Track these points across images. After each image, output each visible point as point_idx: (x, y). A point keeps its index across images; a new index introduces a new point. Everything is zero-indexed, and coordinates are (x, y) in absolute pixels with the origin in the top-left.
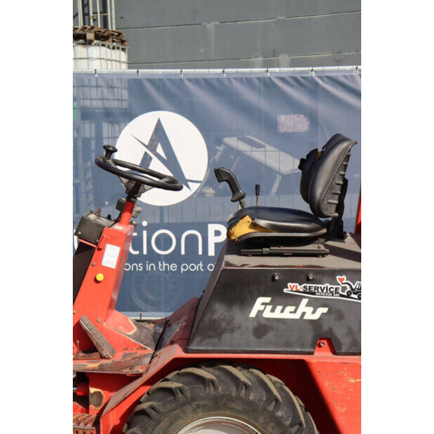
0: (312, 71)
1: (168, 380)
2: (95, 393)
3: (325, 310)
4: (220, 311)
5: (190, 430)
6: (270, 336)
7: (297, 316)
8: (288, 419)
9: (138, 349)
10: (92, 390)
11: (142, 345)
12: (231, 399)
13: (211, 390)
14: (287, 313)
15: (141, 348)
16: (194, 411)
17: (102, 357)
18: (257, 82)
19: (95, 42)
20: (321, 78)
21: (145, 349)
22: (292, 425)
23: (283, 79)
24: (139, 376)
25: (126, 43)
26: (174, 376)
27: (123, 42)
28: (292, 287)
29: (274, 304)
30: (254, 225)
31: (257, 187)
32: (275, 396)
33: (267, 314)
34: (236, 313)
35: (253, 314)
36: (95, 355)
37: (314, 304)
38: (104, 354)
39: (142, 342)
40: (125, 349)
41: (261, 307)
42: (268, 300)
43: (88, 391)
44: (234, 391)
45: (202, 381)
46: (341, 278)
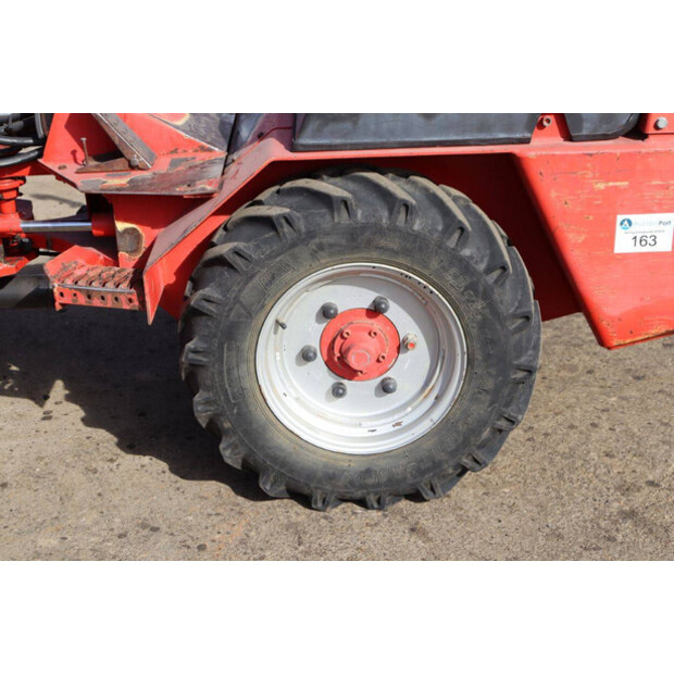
1: (260, 203)
2: (126, 231)
5: (307, 289)
8: (482, 261)
9: (196, 151)
10: (121, 226)
11: (204, 144)
12: (379, 230)
13: (342, 218)
15: (203, 149)
16: (314, 255)
17: (132, 167)
21: (210, 150)
22: (489, 270)
24: (205, 198)
26: (272, 196)
32: (460, 222)
36: (119, 163)
38: (136, 161)
39: (203, 138)
40: (172, 152)
43: (114, 227)
44: (384, 216)
45: (326, 203)
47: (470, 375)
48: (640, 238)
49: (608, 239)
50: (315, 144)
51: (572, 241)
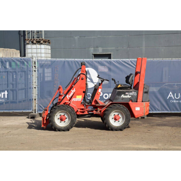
0: (120, 60)
3: (131, 96)
4: (117, 96)
5: (113, 112)
6: (124, 100)
7: (127, 97)
10: (98, 109)
16: (114, 109)
18: (109, 62)
19: (43, 43)
20: (122, 61)
23: (114, 61)
24: (106, 106)
25: (50, 43)
27: (49, 43)
28: (127, 93)
29: (124, 95)
30: (121, 86)
31: (118, 81)
33: (123, 97)
34: (119, 97)
35: (122, 97)
37: (130, 95)
41: (123, 96)
42: (123, 95)
44: (119, 107)
45: (115, 106)
46: (133, 92)
47: (125, 120)
48: (137, 109)
49: (135, 109)
50: (114, 102)
51: (133, 109)
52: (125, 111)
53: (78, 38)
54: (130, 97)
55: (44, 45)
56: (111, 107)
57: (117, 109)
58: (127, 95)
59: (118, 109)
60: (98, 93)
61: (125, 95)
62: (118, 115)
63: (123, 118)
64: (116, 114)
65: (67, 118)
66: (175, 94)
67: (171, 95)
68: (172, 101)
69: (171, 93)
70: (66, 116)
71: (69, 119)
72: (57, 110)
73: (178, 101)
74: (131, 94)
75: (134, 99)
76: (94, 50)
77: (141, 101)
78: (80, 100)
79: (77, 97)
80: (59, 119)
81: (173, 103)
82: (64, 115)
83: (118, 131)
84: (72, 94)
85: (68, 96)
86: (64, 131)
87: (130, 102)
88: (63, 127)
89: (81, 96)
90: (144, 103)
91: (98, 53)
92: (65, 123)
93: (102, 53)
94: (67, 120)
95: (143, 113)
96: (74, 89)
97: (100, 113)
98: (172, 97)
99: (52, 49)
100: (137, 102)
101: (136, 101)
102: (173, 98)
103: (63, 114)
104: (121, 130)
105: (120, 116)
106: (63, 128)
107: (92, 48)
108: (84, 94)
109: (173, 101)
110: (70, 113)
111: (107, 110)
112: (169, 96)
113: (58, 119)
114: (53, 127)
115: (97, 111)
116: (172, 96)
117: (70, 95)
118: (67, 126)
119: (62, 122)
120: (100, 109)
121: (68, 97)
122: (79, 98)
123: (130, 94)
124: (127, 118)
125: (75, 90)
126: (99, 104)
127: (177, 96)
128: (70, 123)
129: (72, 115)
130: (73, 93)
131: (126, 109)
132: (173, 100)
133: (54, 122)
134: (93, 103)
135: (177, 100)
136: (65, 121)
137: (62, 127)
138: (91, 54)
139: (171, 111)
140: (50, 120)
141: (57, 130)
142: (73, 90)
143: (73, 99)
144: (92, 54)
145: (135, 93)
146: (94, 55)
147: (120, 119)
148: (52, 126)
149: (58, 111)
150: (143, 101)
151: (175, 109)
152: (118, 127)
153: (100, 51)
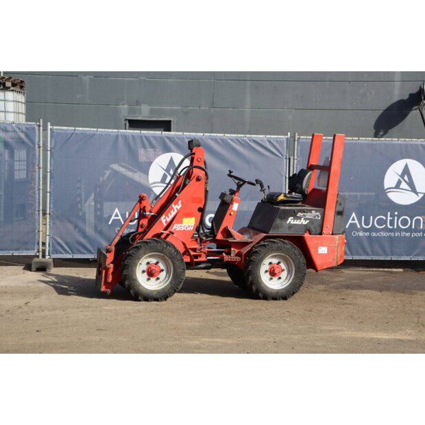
0: (246, 137)
4: (278, 221)
6: (293, 229)
7: (300, 223)
10: (232, 249)
14: (298, 222)
19: (12, 88)
23: (232, 140)
25: (24, 88)
27: (22, 87)
28: (299, 214)
29: (294, 219)
30: (286, 196)
31: (269, 187)
33: (292, 222)
34: (284, 223)
35: (288, 222)
37: (306, 219)
41: (291, 220)
42: (292, 218)
44: (283, 245)
45: (274, 242)
46: (313, 212)
48: (322, 251)
49: (317, 251)
50: (271, 233)
51: (312, 251)
52: (295, 254)
53: (90, 78)
54: (306, 223)
55: (12, 92)
56: (265, 245)
57: (279, 249)
58: (300, 218)
59: (281, 250)
60: (232, 213)
61: (296, 218)
62: (279, 263)
63: (289, 272)
64: (275, 261)
65: (162, 270)
66: (363, 217)
67: (353, 219)
68: (354, 234)
69: (354, 215)
70: (161, 266)
71: (168, 272)
72: (141, 252)
73: (367, 234)
74: (308, 215)
75: (315, 228)
76: (131, 111)
77: (331, 233)
78: (192, 229)
79: (185, 220)
80: (146, 274)
81: (358, 237)
82: (157, 263)
83: (279, 300)
84: (173, 213)
85: (165, 218)
86: (156, 300)
87: (307, 235)
88: (155, 291)
89: (193, 219)
90: (337, 237)
91: (139, 118)
92: (159, 281)
93: (148, 117)
94: (163, 275)
95: (334, 260)
96: (180, 202)
97: (238, 259)
98: (356, 224)
99: (27, 102)
100: (321, 234)
101: (319, 232)
102: (359, 227)
103: (153, 261)
104: (285, 298)
105: (283, 265)
106: (154, 294)
107: (126, 106)
108: (200, 213)
109: (357, 234)
110: (172, 258)
111: (257, 252)
112: (350, 221)
113: (143, 272)
114: (132, 292)
115: (229, 253)
116: (356, 222)
117: (168, 217)
118: (164, 289)
119: (153, 279)
120: (237, 251)
121: (164, 221)
122: (189, 223)
123: (307, 217)
124: (298, 270)
125: (180, 205)
126: (234, 239)
127: (367, 224)
128: (171, 283)
129: (177, 263)
130: (176, 211)
131: (297, 251)
132: (358, 230)
133: (135, 280)
134: (219, 236)
135: (366, 230)
136: (159, 276)
137: (152, 291)
138: (123, 120)
139: (352, 254)
140: (125, 275)
141: (140, 298)
142: (177, 206)
143: (175, 225)
144: (126, 120)
145: (318, 214)
146: (130, 121)
147: (283, 273)
148: (129, 288)
149: (145, 254)
150: (334, 233)
151: (361, 251)
152: (278, 291)
153: (144, 114)
